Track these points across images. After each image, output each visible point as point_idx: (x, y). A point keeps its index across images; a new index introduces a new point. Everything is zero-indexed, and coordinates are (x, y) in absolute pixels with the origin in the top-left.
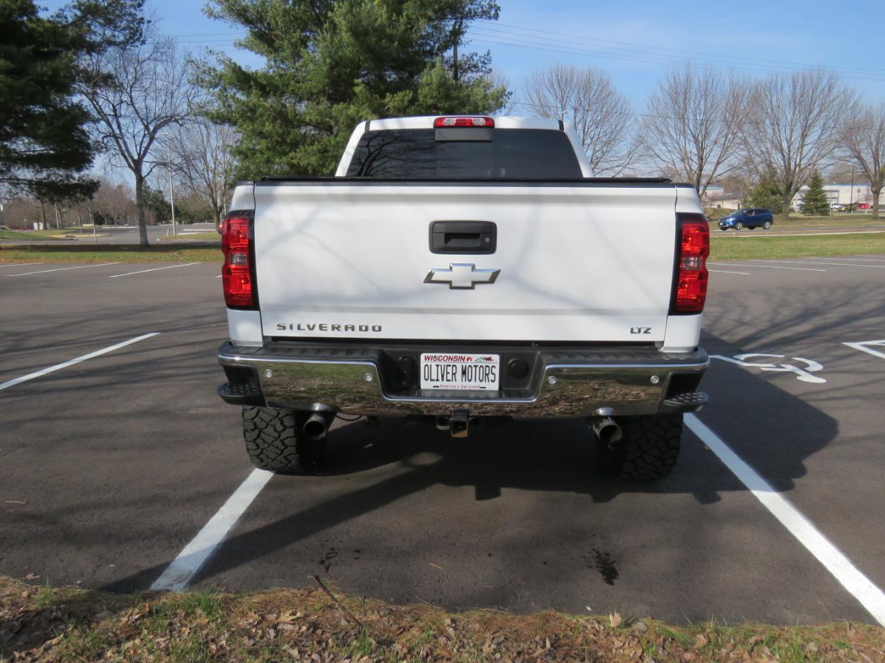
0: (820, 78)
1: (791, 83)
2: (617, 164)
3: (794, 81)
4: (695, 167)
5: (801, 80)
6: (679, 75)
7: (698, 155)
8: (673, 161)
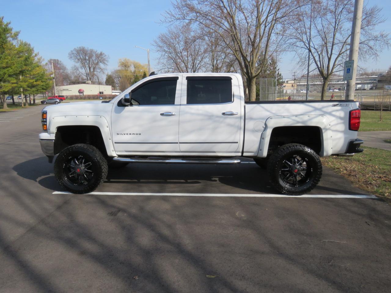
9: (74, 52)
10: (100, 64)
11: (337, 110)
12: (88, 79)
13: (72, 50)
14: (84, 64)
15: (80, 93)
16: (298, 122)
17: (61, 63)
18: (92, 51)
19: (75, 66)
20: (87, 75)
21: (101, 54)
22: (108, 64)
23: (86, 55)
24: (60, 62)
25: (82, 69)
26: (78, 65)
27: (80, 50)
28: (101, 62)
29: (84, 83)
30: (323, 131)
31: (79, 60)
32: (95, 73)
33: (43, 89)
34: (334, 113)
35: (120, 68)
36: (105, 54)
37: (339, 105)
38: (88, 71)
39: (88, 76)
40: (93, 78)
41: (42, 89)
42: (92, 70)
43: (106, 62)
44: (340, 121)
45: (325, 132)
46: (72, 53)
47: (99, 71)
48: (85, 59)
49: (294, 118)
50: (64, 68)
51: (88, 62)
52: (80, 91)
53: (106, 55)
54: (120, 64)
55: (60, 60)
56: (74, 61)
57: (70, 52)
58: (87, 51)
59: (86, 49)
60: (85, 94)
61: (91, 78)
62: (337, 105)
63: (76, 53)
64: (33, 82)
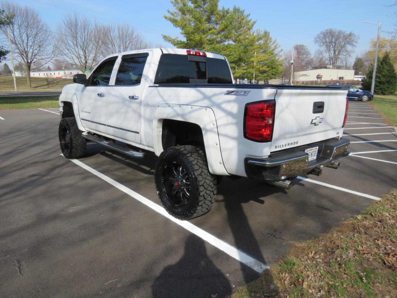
0: (128, 29)
1: (117, 29)
2: (47, 57)
3: (118, 28)
4: (84, 62)
5: (121, 28)
6: (71, 17)
7: (84, 56)
8: (73, 58)
9: (320, 36)
10: (348, 46)
11: (229, 102)
12: (330, 63)
13: (319, 34)
14: (329, 48)
15: (318, 78)
16: (178, 115)
17: (306, 47)
18: (340, 32)
19: (319, 50)
20: (331, 58)
21: (350, 35)
22: (356, 45)
23: (333, 36)
24: (304, 47)
25: (326, 53)
26: (323, 48)
27: (327, 33)
28: (349, 44)
29: (326, 68)
30: (203, 132)
31: (324, 43)
32: (340, 56)
33: (273, 74)
34: (224, 106)
35: (372, 49)
36: (355, 34)
37: (234, 93)
38: (333, 55)
39: (331, 60)
40: (336, 62)
41: (271, 74)
42: (337, 53)
43: (354, 43)
44: (230, 120)
45: (205, 134)
46: (318, 37)
47: (345, 54)
48: (331, 42)
49: (177, 108)
50: (307, 53)
51: (334, 44)
52: (319, 77)
53: (356, 36)
54: (372, 44)
55: (304, 45)
56: (319, 45)
57: (316, 35)
58: (335, 33)
59: (334, 30)
60: (323, 79)
61: (334, 63)
62: (233, 92)
63: (322, 36)
64: (260, 68)
